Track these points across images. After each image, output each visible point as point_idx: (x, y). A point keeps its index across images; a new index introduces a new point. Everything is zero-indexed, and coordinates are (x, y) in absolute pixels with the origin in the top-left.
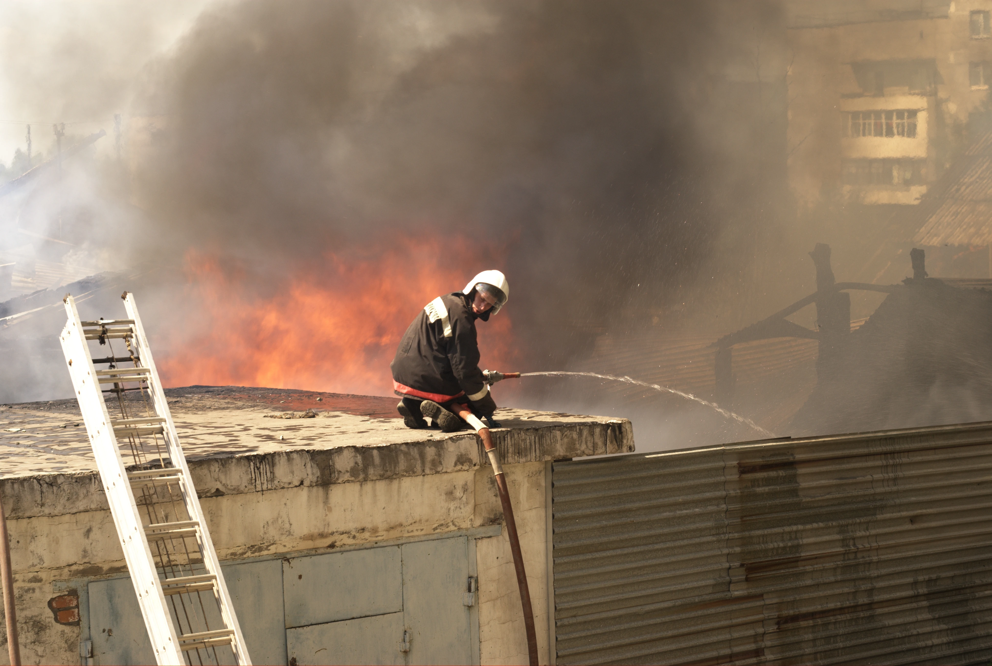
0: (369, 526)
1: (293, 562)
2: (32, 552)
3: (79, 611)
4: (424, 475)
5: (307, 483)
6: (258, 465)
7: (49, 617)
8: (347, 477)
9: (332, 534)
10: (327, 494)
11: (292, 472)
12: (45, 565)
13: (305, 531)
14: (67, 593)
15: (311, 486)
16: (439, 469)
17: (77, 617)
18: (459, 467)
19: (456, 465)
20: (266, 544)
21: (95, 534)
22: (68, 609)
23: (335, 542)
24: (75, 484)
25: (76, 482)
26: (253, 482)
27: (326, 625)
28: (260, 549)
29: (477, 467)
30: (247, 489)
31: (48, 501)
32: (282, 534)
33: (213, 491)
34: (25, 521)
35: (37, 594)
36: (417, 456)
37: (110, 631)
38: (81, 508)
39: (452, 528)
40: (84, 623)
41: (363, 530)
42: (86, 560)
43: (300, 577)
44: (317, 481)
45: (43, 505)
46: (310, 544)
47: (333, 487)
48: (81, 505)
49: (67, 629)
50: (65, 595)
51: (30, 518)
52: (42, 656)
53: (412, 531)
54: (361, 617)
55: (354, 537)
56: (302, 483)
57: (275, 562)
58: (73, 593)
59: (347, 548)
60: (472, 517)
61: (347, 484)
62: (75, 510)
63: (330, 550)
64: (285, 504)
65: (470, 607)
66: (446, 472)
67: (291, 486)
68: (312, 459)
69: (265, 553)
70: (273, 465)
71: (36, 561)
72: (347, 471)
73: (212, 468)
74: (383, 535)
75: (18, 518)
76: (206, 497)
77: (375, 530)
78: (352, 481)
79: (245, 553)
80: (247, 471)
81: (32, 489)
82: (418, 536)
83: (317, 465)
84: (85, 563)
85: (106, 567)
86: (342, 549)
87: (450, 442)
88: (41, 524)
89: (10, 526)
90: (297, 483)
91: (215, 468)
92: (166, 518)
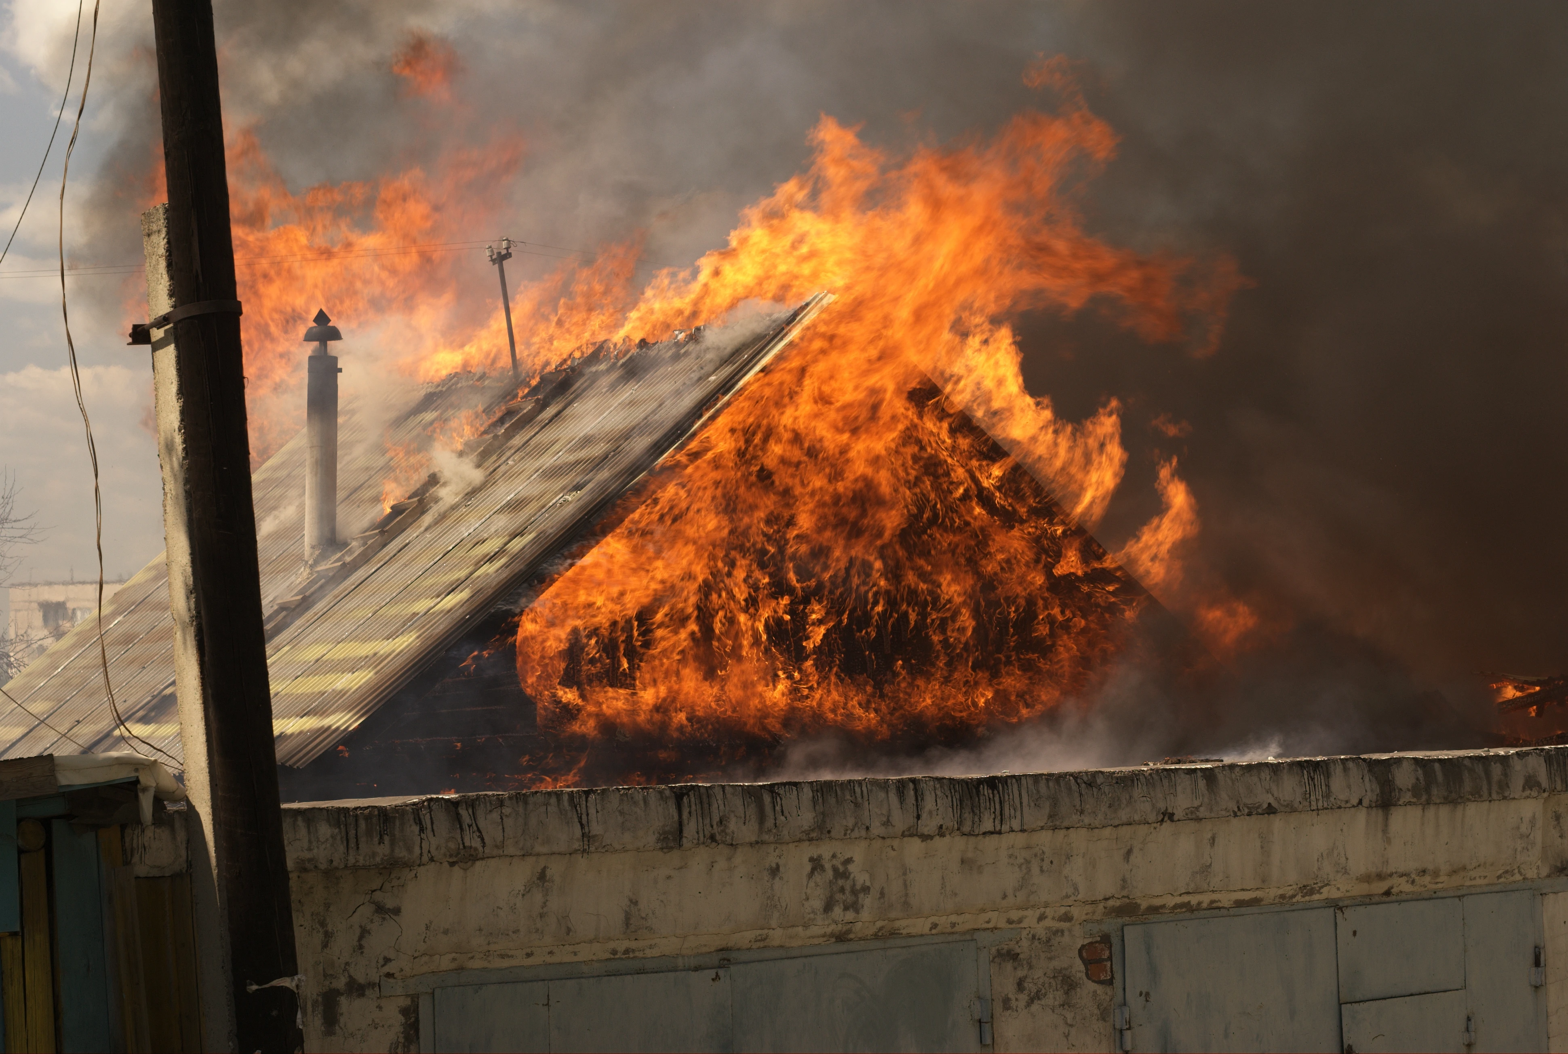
0: (1430, 867)
1: (1347, 912)
2: (1066, 877)
3: (1111, 965)
4: (1490, 801)
5: (1366, 802)
6: (1312, 774)
7: (1080, 971)
8: (1408, 797)
9: (1391, 875)
10: (1387, 819)
11: (1349, 787)
12: (1080, 897)
13: (1362, 870)
14: (1099, 939)
15: (1370, 807)
16: (1506, 794)
17: (1109, 973)
18: (1527, 792)
19: (1524, 790)
20: (1319, 885)
21: (1137, 857)
22: (1100, 961)
23: (1392, 888)
24: (1116, 786)
25: (1117, 783)
26: (1306, 796)
27: (1384, 1001)
28: (1312, 892)
29: (1546, 795)
30: (1301, 806)
31: (1088, 806)
32: (1338, 872)
33: (1265, 806)
34: (1063, 832)
35: (1066, 939)
36: (1482, 774)
37: (1147, 994)
38: (1124, 819)
39: (1518, 877)
40: (1118, 982)
41: (1424, 872)
42: (1125, 893)
43: (1355, 933)
44: (1377, 801)
45: (1082, 812)
46: (1365, 888)
47: (1393, 809)
48: (1123, 815)
49: (1100, 989)
50: (1096, 942)
51: (1068, 828)
52: (1071, 1026)
53: (1475, 878)
54: (1420, 994)
55: (1413, 882)
56: (1360, 802)
57: (1327, 909)
58: (1106, 939)
59: (1404, 897)
60: (1539, 863)
61: (1409, 807)
62: (1117, 822)
63: (1385, 899)
64: (1342, 830)
65: (1536, 987)
66: (1514, 799)
67: (1349, 805)
68: (1370, 771)
69: (1316, 897)
70: (1328, 776)
71: (1070, 891)
72: (1409, 790)
73: (1263, 775)
74: (1443, 881)
75: (1055, 828)
76: (1257, 814)
77: (1436, 873)
78: (1414, 804)
79: (1294, 896)
80: (1300, 782)
81: (1069, 789)
82: (1480, 886)
83: (1376, 778)
84: (1123, 897)
85: (1144, 905)
86: (1399, 898)
87: (1516, 758)
88: (1078, 839)
89: (1045, 839)
90: (1355, 801)
91: (1266, 774)
92: (1213, 841)
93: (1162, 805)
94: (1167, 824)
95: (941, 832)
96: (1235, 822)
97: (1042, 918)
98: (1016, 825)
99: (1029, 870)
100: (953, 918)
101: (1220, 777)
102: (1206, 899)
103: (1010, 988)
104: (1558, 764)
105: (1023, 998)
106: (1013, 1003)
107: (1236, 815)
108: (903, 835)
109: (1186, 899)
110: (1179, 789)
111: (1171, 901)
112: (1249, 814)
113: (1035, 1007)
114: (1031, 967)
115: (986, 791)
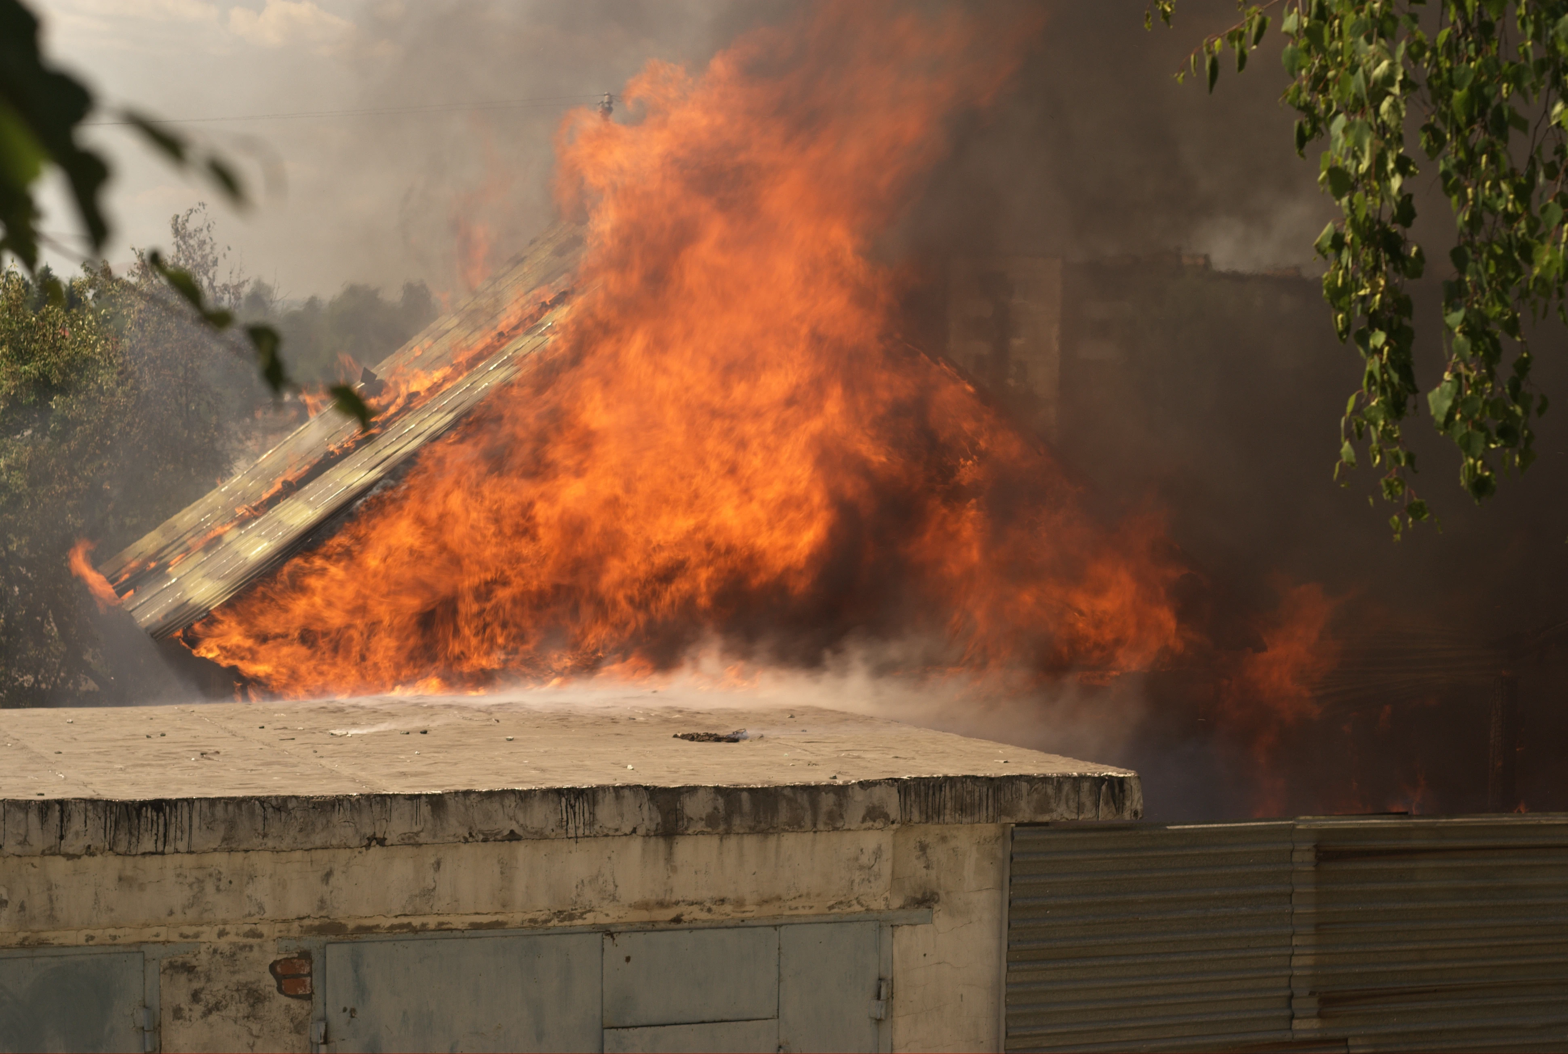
0: (731, 896)
1: (619, 939)
2: (248, 897)
3: (311, 981)
4: (815, 832)
5: (641, 831)
6: (573, 802)
7: (270, 986)
8: (700, 826)
9: (677, 903)
10: (671, 848)
11: (622, 815)
12: (266, 916)
13: (637, 897)
14: (296, 955)
15: (647, 835)
16: (838, 825)
17: (309, 988)
18: (869, 824)
19: (864, 820)
20: (580, 911)
21: (337, 880)
22: (298, 976)
23: (682, 915)
24: (311, 811)
25: (314, 808)
26: (563, 824)
27: (662, 1028)
28: (571, 917)
29: (895, 826)
30: (554, 834)
31: (272, 830)
32: (603, 899)
33: (506, 832)
34: (240, 855)
35: (256, 954)
36: (807, 805)
37: (353, 1011)
38: (318, 843)
39: (857, 908)
40: (317, 997)
41: (722, 901)
42: (323, 913)
43: (628, 959)
44: (657, 830)
45: (265, 836)
46: (644, 916)
47: (679, 839)
48: (318, 839)
49: (294, 1004)
50: (294, 958)
51: (246, 851)
52: (258, 1037)
53: (796, 908)
54: (715, 1022)
55: (709, 910)
56: (634, 831)
57: (592, 935)
58: (305, 955)
59: (700, 924)
60: (887, 894)
61: (700, 837)
62: (309, 846)
63: (673, 925)
64: (609, 858)
65: (879, 1021)
66: (849, 830)
67: (618, 833)
68: (651, 799)
69: (578, 922)
70: (594, 803)
71: (254, 910)
72: (702, 819)
73: (507, 802)
74: (752, 911)
75: (231, 851)
76: (495, 841)
77: (740, 903)
78: (709, 833)
79: (550, 921)
80: (555, 809)
81: (252, 813)
82: (806, 916)
83: (658, 807)
84: (321, 917)
85: (351, 925)
86: (692, 925)
87: (857, 788)
88: (262, 861)
89: (220, 861)
90: (628, 829)
91: (510, 802)
92: (438, 865)
93: (369, 832)
94: (376, 851)
95: (89, 851)
96: (465, 848)
97: (222, 934)
98: (182, 846)
99: (202, 890)
100: (112, 931)
101: (451, 803)
102: (432, 922)
103: (182, 998)
104: (918, 795)
105: (199, 1009)
106: (186, 1013)
107: (466, 841)
108: (43, 853)
109: (405, 920)
110: (395, 815)
111: (387, 923)
112: (485, 840)
113: (214, 1017)
114: (209, 979)
115: (150, 813)
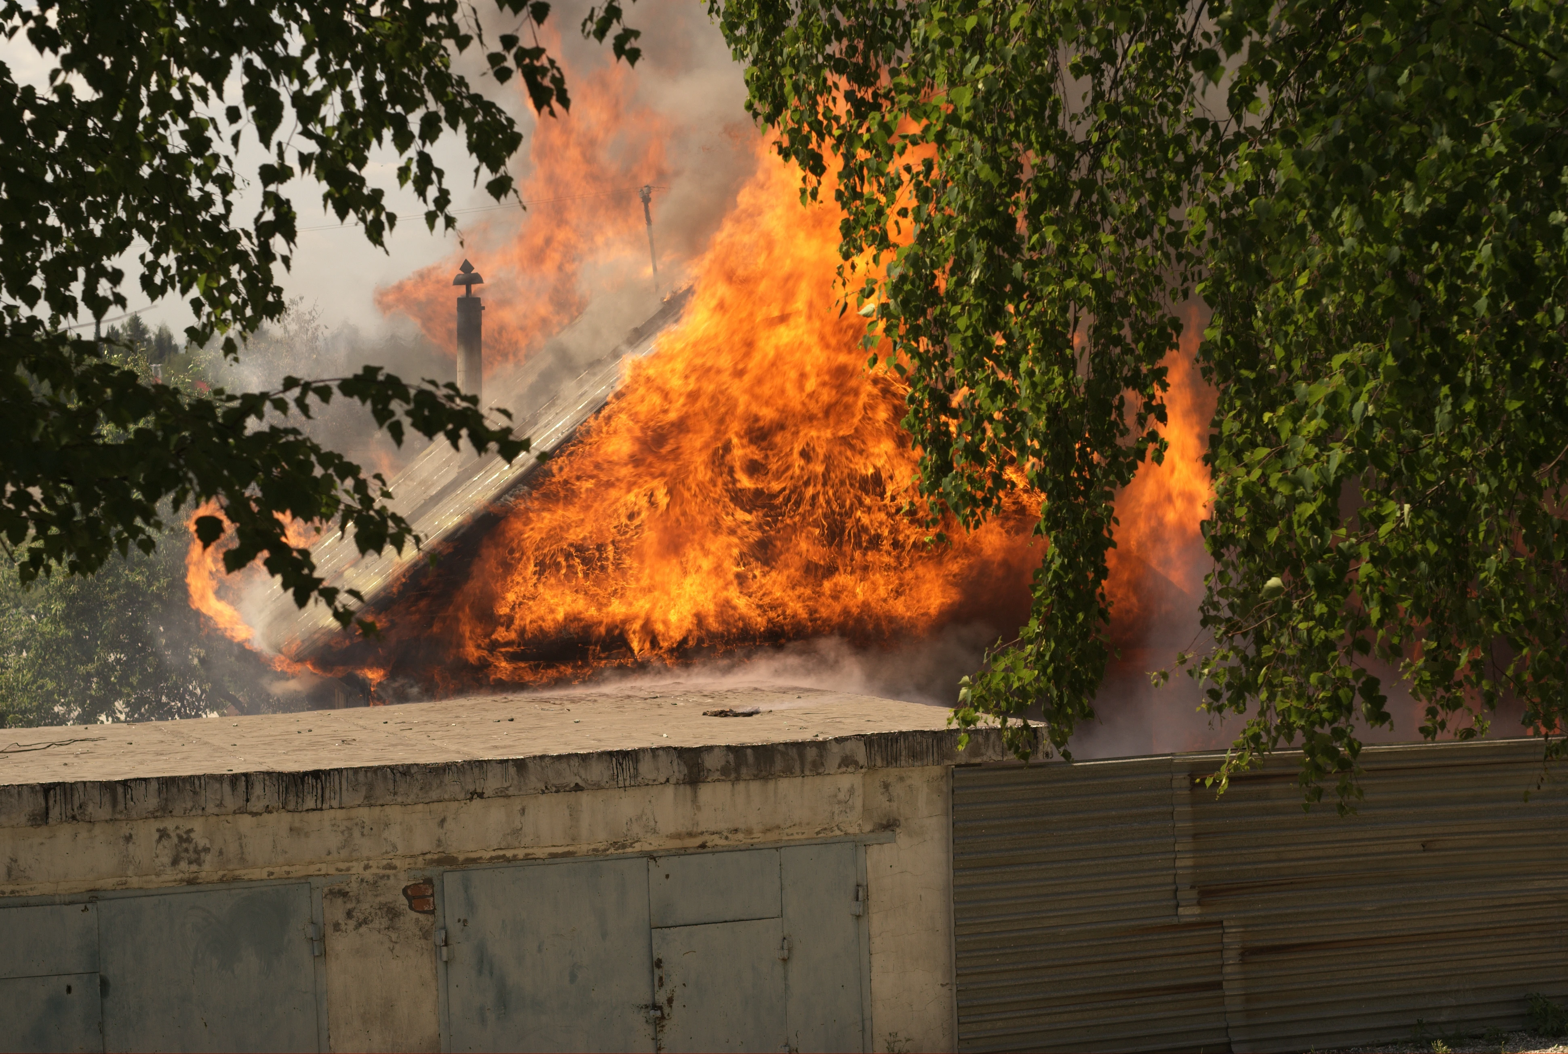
0: (742, 826)
1: (660, 861)
2: (385, 839)
3: (434, 900)
4: (803, 777)
5: (673, 780)
6: (621, 760)
7: (404, 905)
8: (717, 775)
9: (702, 833)
10: (696, 792)
11: (658, 770)
12: (398, 853)
13: (672, 830)
14: (422, 881)
15: (677, 784)
16: (820, 771)
17: (432, 905)
18: (844, 769)
19: (839, 766)
20: (630, 841)
21: (450, 824)
22: (424, 897)
23: (706, 842)
24: (428, 774)
25: (430, 772)
26: (614, 778)
27: (695, 927)
28: (624, 846)
29: (863, 770)
30: (608, 785)
31: (401, 790)
32: (647, 832)
33: (572, 785)
34: (378, 809)
35: (392, 881)
36: (796, 757)
37: (465, 921)
38: (435, 798)
39: (838, 832)
40: (439, 912)
41: (736, 831)
42: (440, 849)
43: (667, 876)
44: (684, 779)
45: (395, 794)
46: (677, 844)
47: (701, 785)
48: (434, 795)
49: (421, 917)
50: (420, 884)
51: (382, 805)
52: (396, 943)
53: (792, 834)
54: (733, 921)
55: (727, 838)
56: (668, 780)
57: (640, 859)
58: (429, 881)
59: (720, 849)
60: (860, 822)
61: (717, 783)
62: (428, 800)
63: (700, 850)
64: (650, 801)
65: (858, 917)
66: (829, 774)
67: (656, 783)
68: (679, 757)
69: (629, 850)
70: (637, 761)
71: (389, 849)
72: (717, 770)
73: (572, 763)
74: (758, 837)
75: (371, 805)
76: (564, 791)
77: (749, 832)
78: (723, 780)
79: (608, 850)
80: (608, 766)
81: (385, 778)
82: (799, 840)
83: (685, 762)
84: (439, 852)
85: (461, 857)
86: (714, 850)
87: (834, 743)
88: (394, 812)
89: (364, 814)
90: (663, 780)
91: (575, 762)
92: (523, 811)
93: (471, 788)
94: (477, 802)
95: (268, 810)
96: (543, 798)
97: (366, 867)
98: (335, 803)
99: (351, 835)
100: (286, 868)
101: (531, 765)
102: (521, 853)
103: (340, 917)
104: (880, 746)
105: (352, 923)
106: (343, 927)
107: (543, 792)
108: (235, 813)
109: (501, 853)
110: (490, 775)
111: (487, 855)
112: (557, 792)
113: (363, 929)
114: (358, 901)
115: (310, 780)
